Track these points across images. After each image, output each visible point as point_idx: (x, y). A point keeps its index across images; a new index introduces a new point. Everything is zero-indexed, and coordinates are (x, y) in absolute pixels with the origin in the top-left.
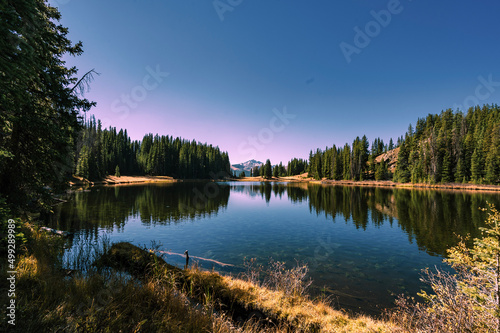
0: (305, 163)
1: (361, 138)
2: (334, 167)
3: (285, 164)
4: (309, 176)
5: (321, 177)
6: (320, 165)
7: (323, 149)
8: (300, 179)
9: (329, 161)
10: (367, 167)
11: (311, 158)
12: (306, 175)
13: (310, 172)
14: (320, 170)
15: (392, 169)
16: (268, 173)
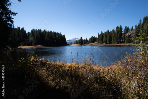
0: (96, 38)
1: (119, 26)
2: (108, 39)
3: (88, 39)
4: (98, 43)
5: (103, 43)
6: (102, 38)
7: (103, 32)
8: (94, 44)
9: (106, 36)
10: (122, 38)
11: (99, 35)
12: (97, 42)
13: (98, 41)
14: (102, 40)
15: (133, 38)
16: (81, 42)
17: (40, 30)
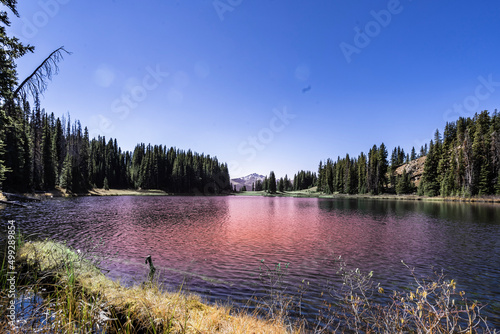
0: (314, 176)
1: (378, 147)
2: (347, 178)
3: (291, 178)
4: (318, 191)
5: (332, 191)
6: (331, 177)
7: (335, 160)
8: (308, 193)
9: (342, 172)
10: (386, 180)
11: (320, 170)
12: (315, 189)
13: (319, 186)
14: (330, 183)
15: (417, 183)
16: (272, 187)
17: (158, 149)
